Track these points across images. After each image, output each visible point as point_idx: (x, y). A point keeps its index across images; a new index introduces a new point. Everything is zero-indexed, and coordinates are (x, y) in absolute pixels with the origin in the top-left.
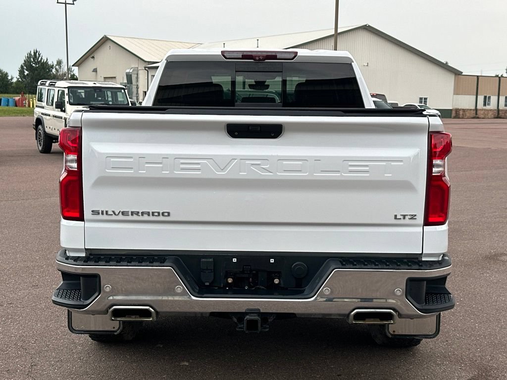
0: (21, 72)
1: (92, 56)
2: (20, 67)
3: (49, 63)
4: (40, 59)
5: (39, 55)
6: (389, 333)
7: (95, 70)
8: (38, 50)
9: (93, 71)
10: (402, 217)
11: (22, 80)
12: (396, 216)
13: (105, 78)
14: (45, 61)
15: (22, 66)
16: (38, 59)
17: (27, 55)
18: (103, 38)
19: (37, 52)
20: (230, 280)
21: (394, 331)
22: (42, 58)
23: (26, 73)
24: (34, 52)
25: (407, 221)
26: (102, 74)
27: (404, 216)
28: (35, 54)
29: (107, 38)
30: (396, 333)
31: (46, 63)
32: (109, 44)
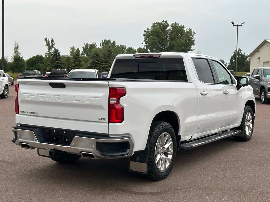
0: (231, 60)
1: (258, 51)
2: (230, 58)
3: (246, 55)
4: (241, 54)
5: (241, 51)
6: (130, 170)
7: (259, 58)
8: (240, 49)
9: (258, 59)
10: (101, 119)
11: (231, 64)
12: (99, 118)
13: (264, 62)
14: (244, 54)
15: (231, 57)
16: (240, 53)
17: (234, 52)
18: (264, 41)
19: (239, 50)
20: (54, 138)
21: (132, 169)
22: (242, 53)
23: (234, 60)
24: (238, 50)
25: (103, 121)
26: (263, 60)
27: (102, 119)
28: (239, 51)
29: (266, 41)
30: (132, 170)
31: (244, 55)
32: (267, 44)
